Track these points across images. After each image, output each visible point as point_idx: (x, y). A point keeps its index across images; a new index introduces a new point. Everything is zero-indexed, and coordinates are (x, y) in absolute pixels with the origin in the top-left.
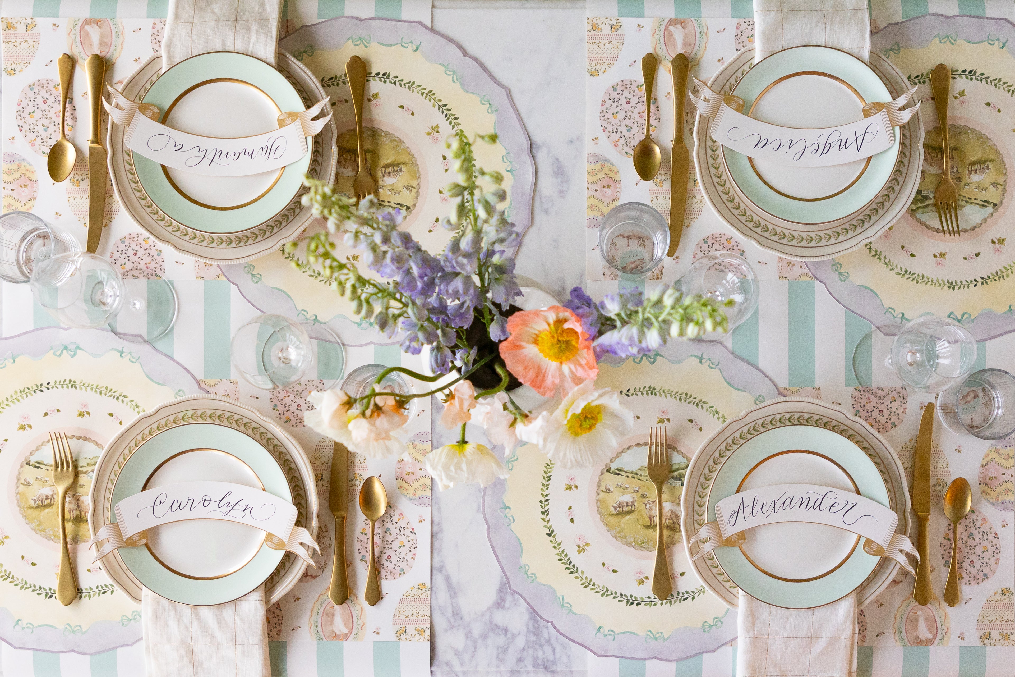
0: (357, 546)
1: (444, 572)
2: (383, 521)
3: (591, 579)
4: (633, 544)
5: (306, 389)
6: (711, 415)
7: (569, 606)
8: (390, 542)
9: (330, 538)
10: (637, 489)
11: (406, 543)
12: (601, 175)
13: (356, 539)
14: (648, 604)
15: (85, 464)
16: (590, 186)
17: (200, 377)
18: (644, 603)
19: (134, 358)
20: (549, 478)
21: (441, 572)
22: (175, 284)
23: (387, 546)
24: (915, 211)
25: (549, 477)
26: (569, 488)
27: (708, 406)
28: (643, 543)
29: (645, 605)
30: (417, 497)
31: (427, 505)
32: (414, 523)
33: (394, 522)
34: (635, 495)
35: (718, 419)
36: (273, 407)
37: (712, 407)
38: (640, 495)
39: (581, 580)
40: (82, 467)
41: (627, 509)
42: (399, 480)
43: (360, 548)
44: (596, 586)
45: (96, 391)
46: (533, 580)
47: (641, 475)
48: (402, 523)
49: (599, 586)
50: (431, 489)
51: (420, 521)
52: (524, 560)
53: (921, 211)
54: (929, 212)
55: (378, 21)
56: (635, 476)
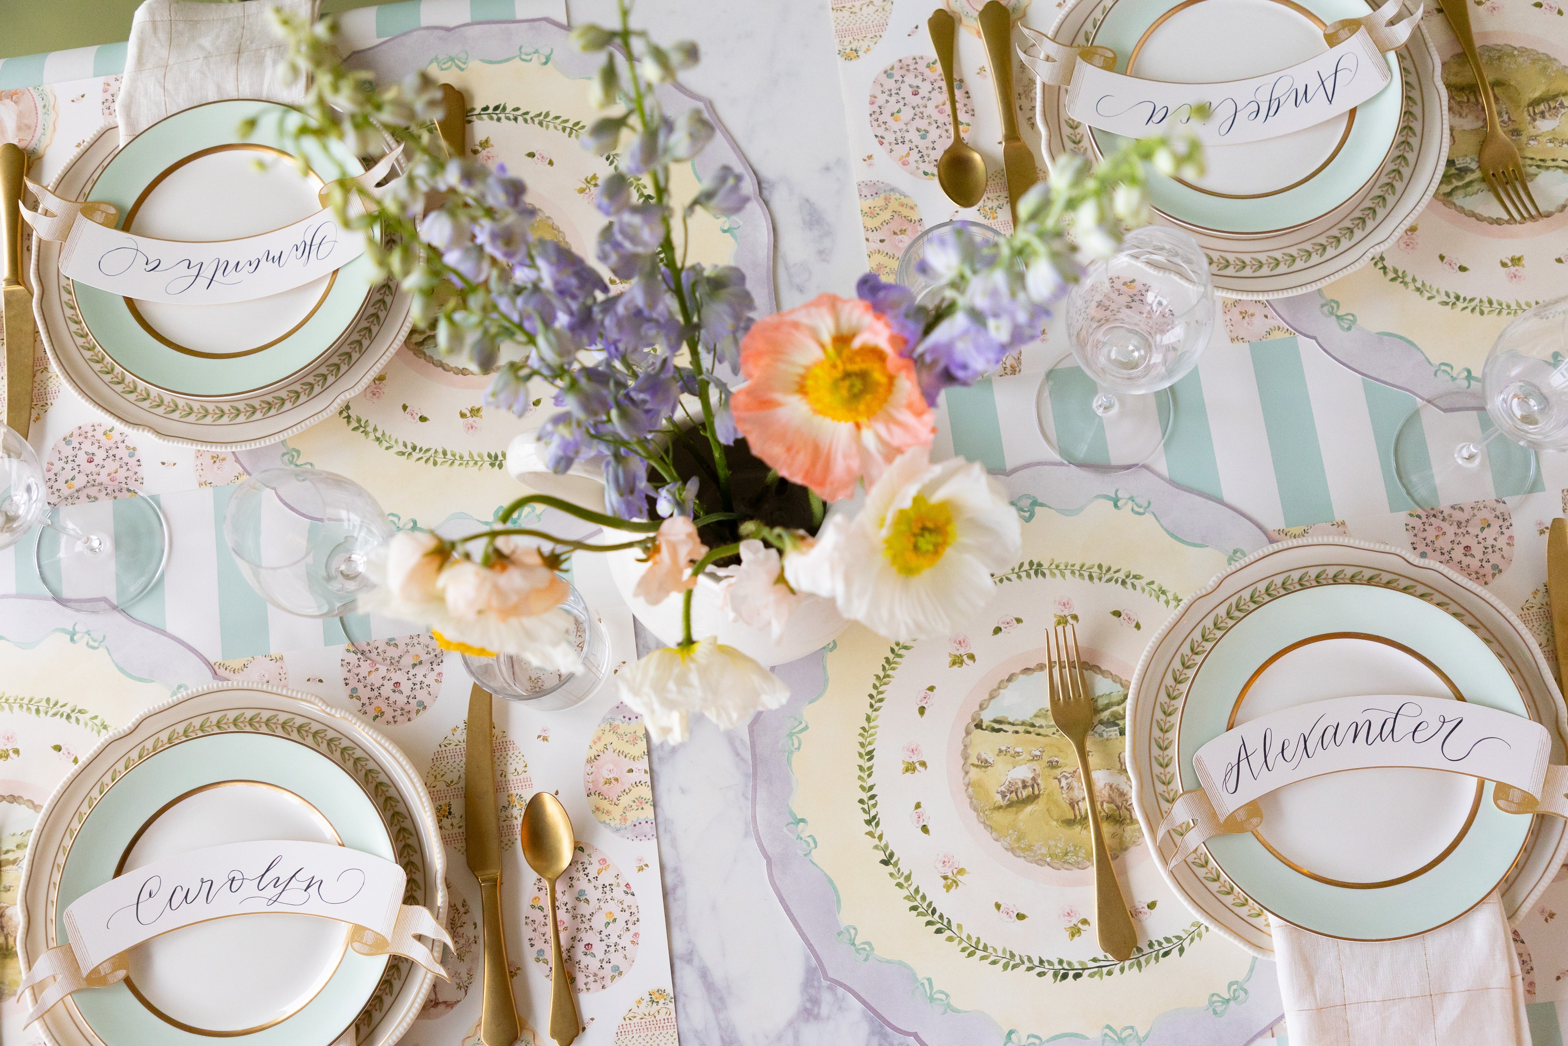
0: (526, 932)
1: (696, 962)
2: (571, 878)
3: (978, 939)
4: (1048, 859)
5: (408, 651)
6: (1153, 598)
7: (943, 997)
8: (588, 917)
9: (475, 924)
10: (1038, 753)
11: (618, 914)
12: (886, 215)
13: (523, 921)
14: (1095, 973)
15: (13, 846)
16: (870, 235)
17: (215, 657)
18: (1087, 972)
19: (95, 641)
20: (870, 755)
21: (690, 961)
22: (164, 502)
23: (582, 926)
24: (1450, 194)
25: (870, 753)
26: (910, 768)
27: (1143, 582)
28: (1066, 854)
29: (1091, 976)
30: (629, 823)
31: (649, 836)
32: (630, 875)
33: (591, 877)
34: (1035, 765)
35: (1167, 603)
36: (349, 693)
37: (1152, 583)
38: (1045, 764)
39: (959, 943)
40: (7, 852)
41: (1025, 793)
42: (592, 797)
43: (532, 935)
44: (990, 950)
45: (29, 709)
46: (868, 956)
47: (1041, 727)
48: (606, 878)
49: (995, 950)
50: (655, 806)
51: (641, 869)
52: (845, 919)
53: (1460, 193)
54: (1476, 193)
55: (477, 28)
56: (1031, 729)
